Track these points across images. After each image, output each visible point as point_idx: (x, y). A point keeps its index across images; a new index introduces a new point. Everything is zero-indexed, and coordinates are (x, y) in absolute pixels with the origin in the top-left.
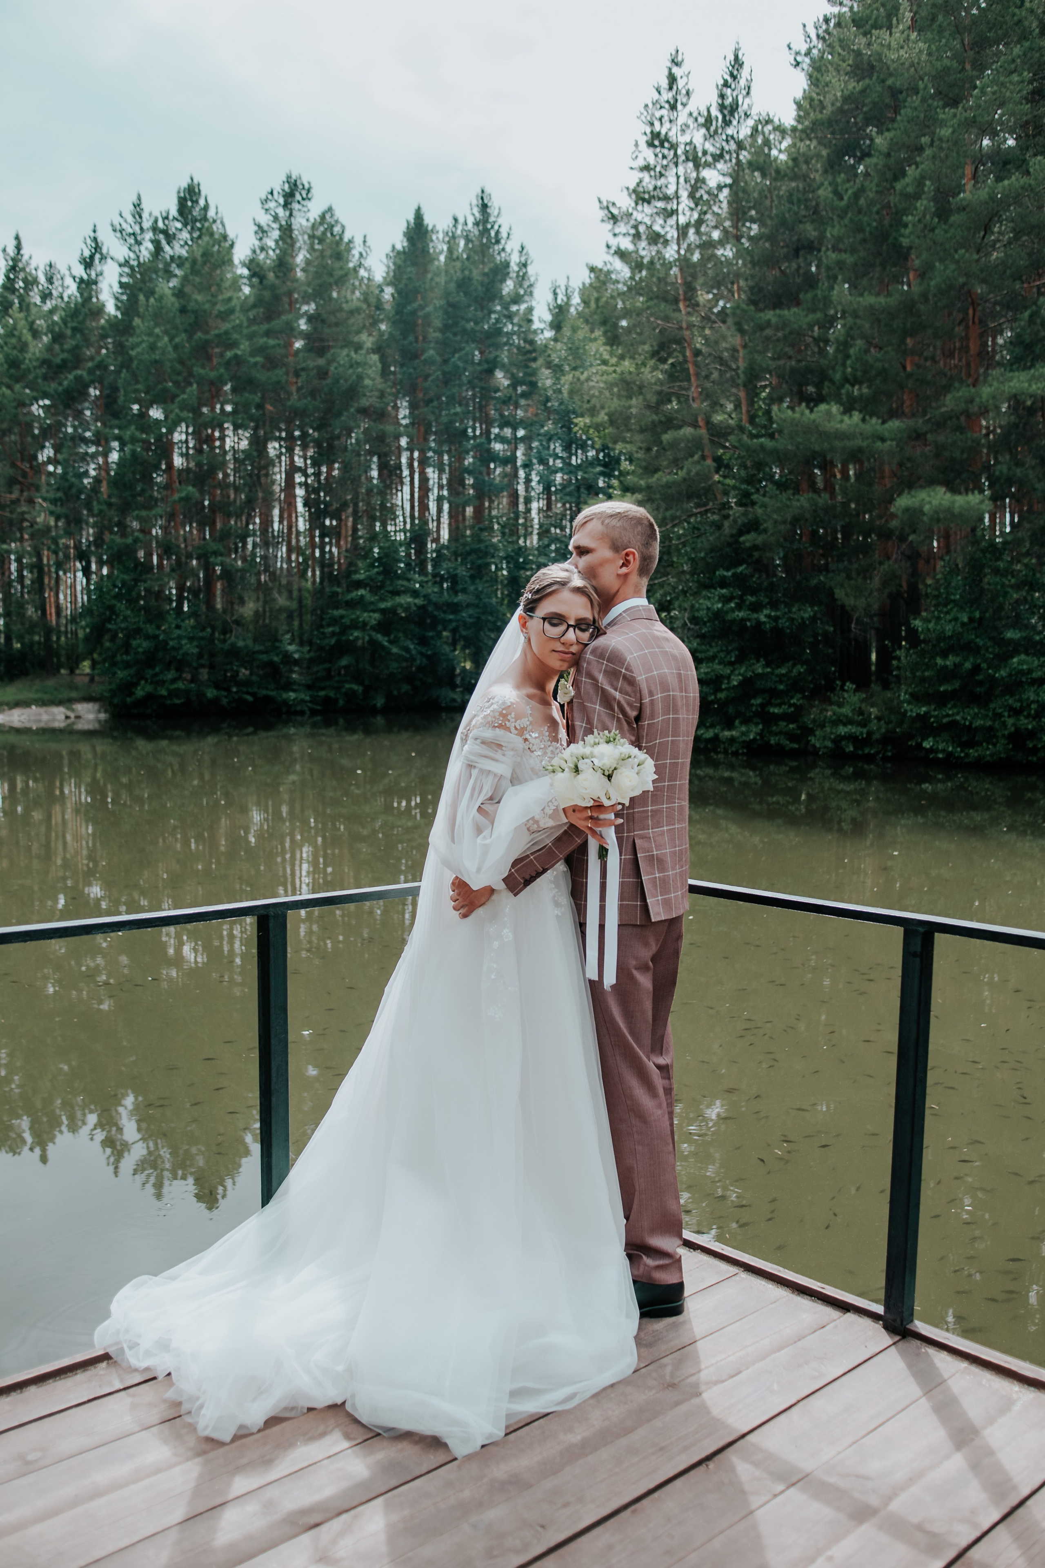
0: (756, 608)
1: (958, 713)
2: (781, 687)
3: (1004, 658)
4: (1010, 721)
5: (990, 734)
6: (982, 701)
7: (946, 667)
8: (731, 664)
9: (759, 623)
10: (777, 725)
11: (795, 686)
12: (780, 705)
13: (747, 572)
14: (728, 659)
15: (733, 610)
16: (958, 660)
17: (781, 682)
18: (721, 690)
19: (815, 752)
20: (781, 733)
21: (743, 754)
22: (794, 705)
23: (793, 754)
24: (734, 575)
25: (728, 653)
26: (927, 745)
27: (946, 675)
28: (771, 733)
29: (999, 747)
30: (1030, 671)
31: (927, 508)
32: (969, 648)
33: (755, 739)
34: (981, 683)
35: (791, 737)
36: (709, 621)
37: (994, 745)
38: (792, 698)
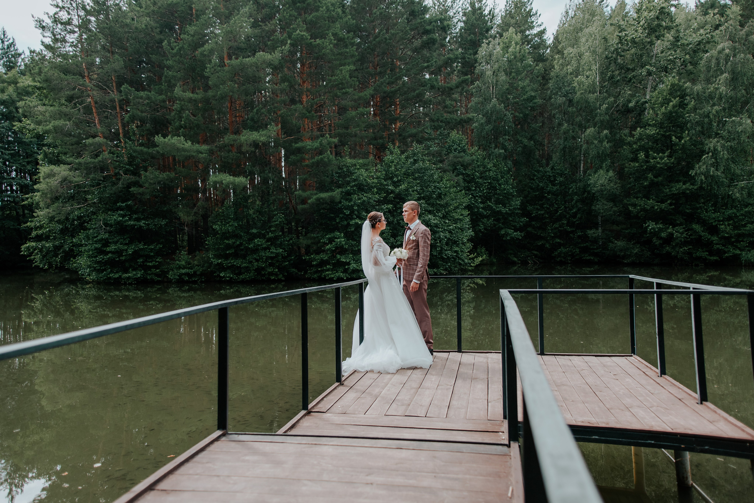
0: (138, 220)
1: (235, 262)
2: (152, 254)
3: (251, 240)
4: (256, 264)
5: (247, 269)
6: (244, 257)
7: (229, 244)
8: (126, 244)
9: (141, 227)
10: (151, 270)
11: (158, 253)
12: (151, 262)
13: (132, 204)
14: (125, 242)
15: (127, 221)
16: (234, 241)
17: (151, 252)
18: (123, 256)
19: (170, 282)
20: (152, 274)
21: (135, 284)
22: (158, 261)
23: (158, 283)
24: (126, 205)
25: (124, 239)
26: (222, 275)
27: (228, 247)
28: (147, 274)
29: (252, 274)
30: (262, 245)
31: (224, 182)
32: (236, 236)
33: (141, 277)
34: (242, 250)
35: (157, 275)
36: (114, 225)
37: (250, 273)
38: (157, 258)
